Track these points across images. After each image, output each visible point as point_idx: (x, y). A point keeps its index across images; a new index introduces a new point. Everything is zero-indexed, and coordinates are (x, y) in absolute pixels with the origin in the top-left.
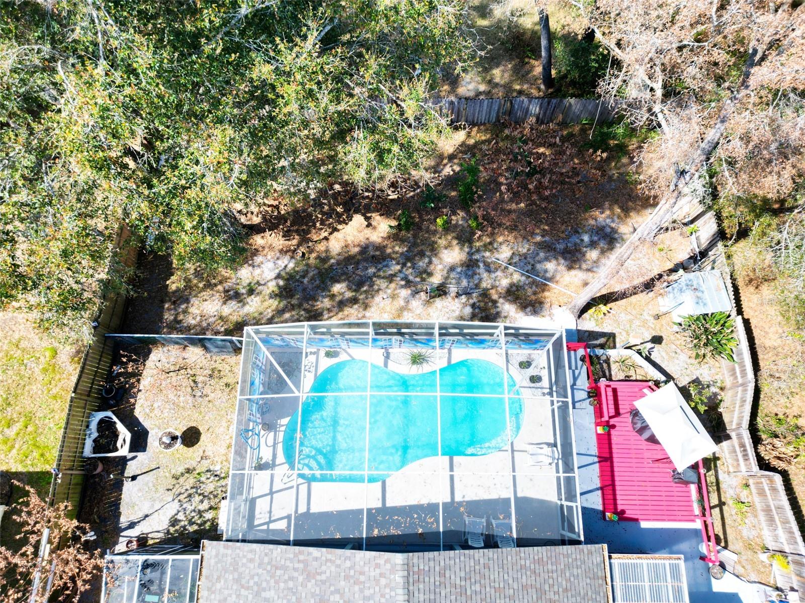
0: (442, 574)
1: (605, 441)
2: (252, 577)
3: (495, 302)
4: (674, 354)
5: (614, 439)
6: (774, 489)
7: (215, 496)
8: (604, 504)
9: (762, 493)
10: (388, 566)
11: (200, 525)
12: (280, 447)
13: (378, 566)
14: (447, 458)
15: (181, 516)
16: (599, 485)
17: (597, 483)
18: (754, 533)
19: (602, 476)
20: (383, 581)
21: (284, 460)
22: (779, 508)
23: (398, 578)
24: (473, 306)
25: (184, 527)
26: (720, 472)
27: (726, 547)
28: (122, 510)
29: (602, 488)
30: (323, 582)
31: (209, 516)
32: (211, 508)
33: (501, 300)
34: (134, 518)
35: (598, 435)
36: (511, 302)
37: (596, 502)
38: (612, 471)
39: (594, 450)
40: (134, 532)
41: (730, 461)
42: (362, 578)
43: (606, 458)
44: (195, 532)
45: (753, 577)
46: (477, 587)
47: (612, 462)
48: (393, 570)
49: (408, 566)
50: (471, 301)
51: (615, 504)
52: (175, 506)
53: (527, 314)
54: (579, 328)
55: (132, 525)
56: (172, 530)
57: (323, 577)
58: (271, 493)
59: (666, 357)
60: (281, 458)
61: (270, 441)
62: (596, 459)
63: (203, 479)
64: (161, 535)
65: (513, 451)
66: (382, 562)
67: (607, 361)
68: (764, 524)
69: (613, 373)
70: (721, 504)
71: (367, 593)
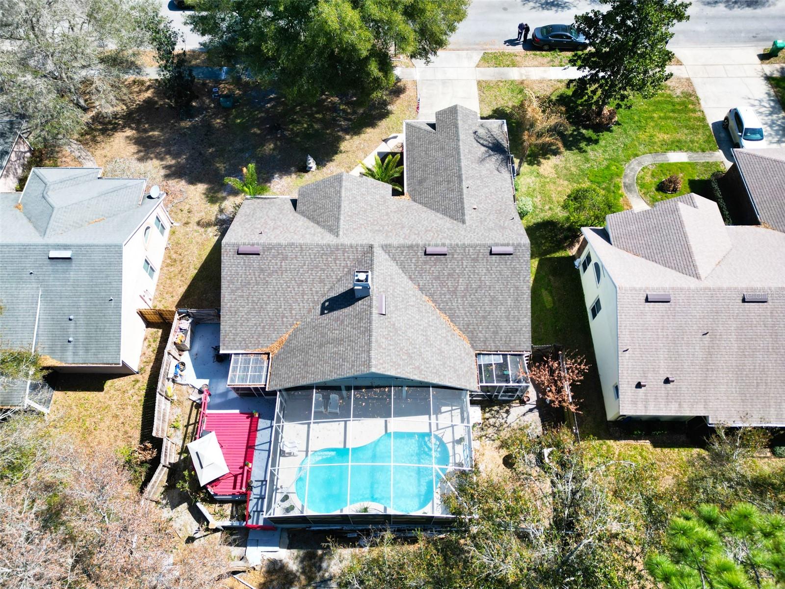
0: (353, 366)
1: (249, 457)
2: (448, 371)
3: (303, 573)
4: (183, 528)
5: (242, 460)
6: (157, 430)
7: (486, 425)
8: (258, 422)
9: (163, 430)
10: (379, 367)
11: (492, 410)
12: (451, 453)
13: (384, 368)
14: (347, 447)
15: (505, 415)
16: (258, 433)
17: (259, 434)
18: (174, 411)
19: (255, 437)
20: (381, 361)
21: (447, 445)
22: (159, 419)
23: (374, 362)
24: (320, 568)
25: (501, 409)
26: (181, 446)
27: (194, 402)
28: (540, 419)
29: (257, 430)
30: (410, 364)
31: (487, 415)
32: (488, 419)
33: (298, 574)
34: (530, 414)
35: (251, 462)
36: (291, 573)
37: (262, 423)
38: (248, 440)
39: (256, 453)
40: (527, 407)
41: (173, 451)
42: (392, 364)
43: (250, 448)
44: (494, 406)
45: (184, 387)
46: (336, 362)
47: (247, 446)
48: (376, 366)
49: (369, 367)
50: (321, 573)
51: (251, 422)
52: (509, 421)
53: (281, 561)
54: (244, 549)
55: (531, 410)
56: (507, 408)
57: (411, 366)
58: (453, 426)
59: (188, 527)
60: (450, 446)
61: (457, 457)
62: (256, 448)
63: (496, 436)
64: (513, 405)
65: (307, 451)
66: (382, 369)
67: (232, 517)
68: (168, 414)
69: (230, 509)
70: (187, 426)
71: (389, 358)
